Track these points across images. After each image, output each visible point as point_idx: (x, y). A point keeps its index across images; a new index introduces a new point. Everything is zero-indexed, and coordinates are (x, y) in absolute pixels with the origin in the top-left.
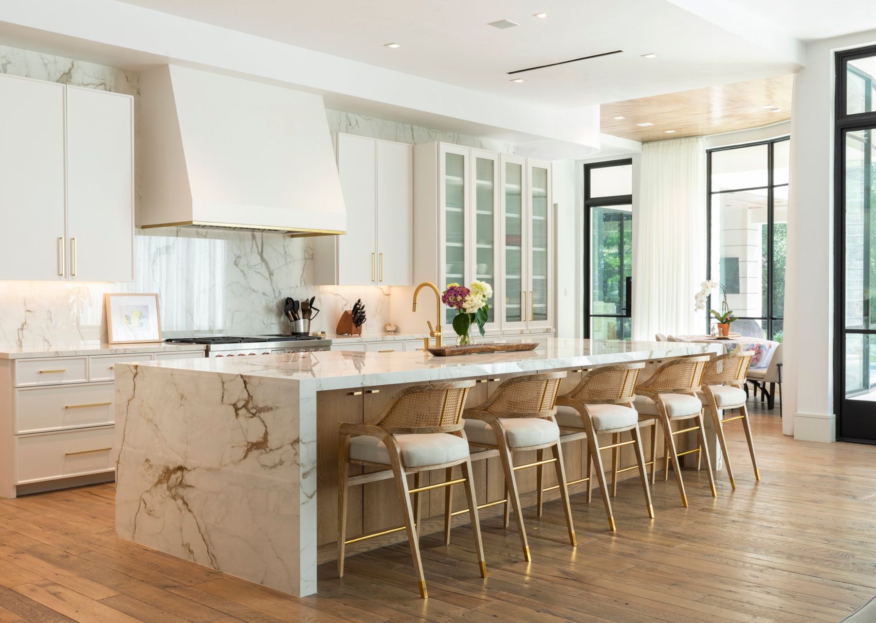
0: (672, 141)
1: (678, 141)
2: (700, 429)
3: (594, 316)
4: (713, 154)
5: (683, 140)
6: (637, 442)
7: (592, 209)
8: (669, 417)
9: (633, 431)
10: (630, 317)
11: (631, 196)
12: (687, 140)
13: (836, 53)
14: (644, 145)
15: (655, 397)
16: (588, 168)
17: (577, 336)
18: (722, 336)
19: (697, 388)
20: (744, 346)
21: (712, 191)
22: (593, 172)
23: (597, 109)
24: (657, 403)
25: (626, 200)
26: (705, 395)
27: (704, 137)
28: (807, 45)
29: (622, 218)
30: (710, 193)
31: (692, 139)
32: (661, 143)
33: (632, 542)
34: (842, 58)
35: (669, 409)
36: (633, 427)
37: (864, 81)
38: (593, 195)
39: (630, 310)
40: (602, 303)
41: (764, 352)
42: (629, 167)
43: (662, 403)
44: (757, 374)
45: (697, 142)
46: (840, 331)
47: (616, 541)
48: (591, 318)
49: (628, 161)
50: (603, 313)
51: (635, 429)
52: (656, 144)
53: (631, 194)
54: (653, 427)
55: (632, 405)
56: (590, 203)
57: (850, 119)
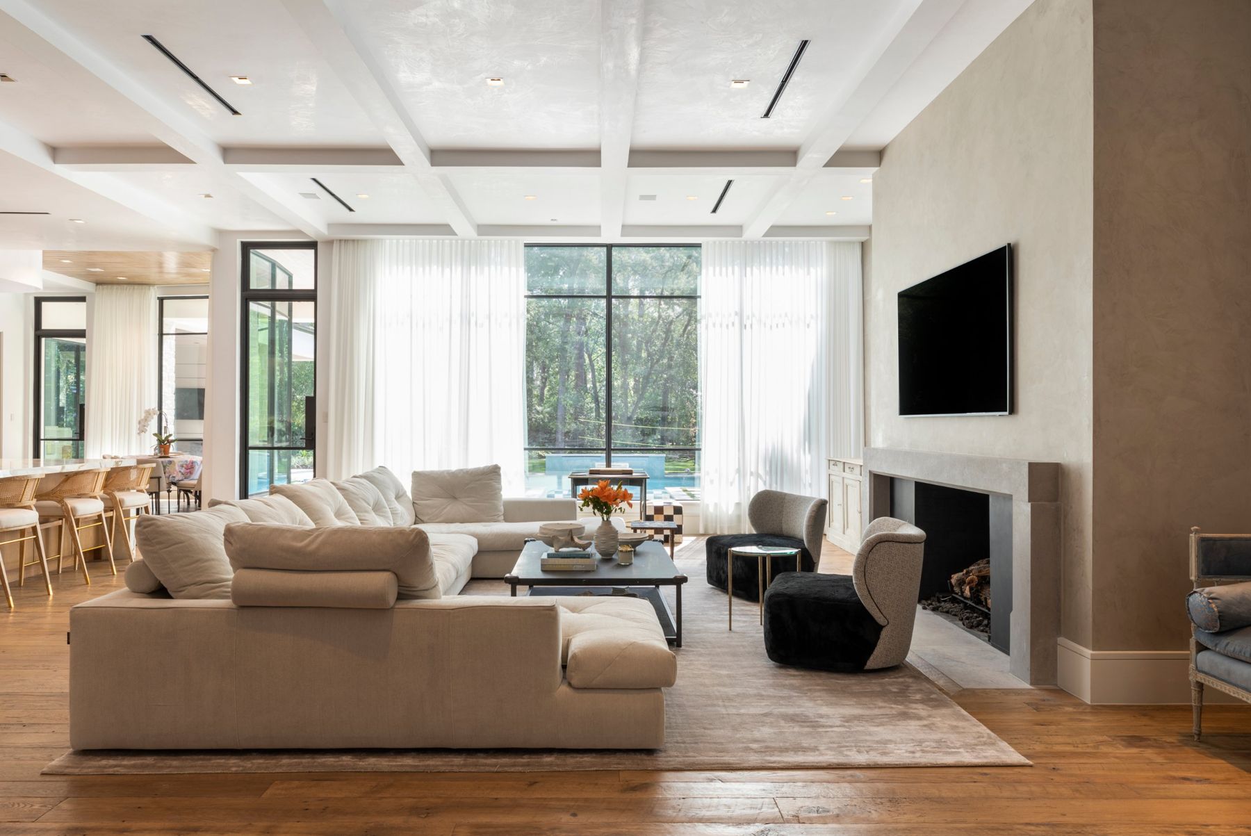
0: (125, 286)
1: (132, 287)
2: (103, 524)
3: (44, 440)
4: (165, 301)
5: (136, 287)
6: (37, 537)
7: (43, 340)
8: (74, 516)
9: (34, 529)
10: (83, 440)
11: (85, 330)
12: (140, 287)
13: (242, 242)
14: (98, 286)
15: (61, 501)
16: (38, 301)
17: (25, 456)
18: (163, 455)
19: (99, 492)
20: (179, 462)
21: (164, 332)
22: (45, 305)
23: (40, 253)
24: (63, 506)
25: (81, 334)
26: (111, 499)
27: (156, 287)
28: (221, 233)
29: (79, 350)
30: (161, 334)
31: (144, 287)
32: (115, 287)
33: (26, 615)
34: (247, 248)
35: (74, 510)
36: (34, 525)
37: (270, 264)
38: (45, 326)
39: (83, 434)
40: (56, 428)
41: (197, 467)
42: (82, 305)
43: (67, 505)
44: (189, 484)
45: (149, 289)
46: (245, 448)
47: (13, 616)
48: (42, 442)
49: (82, 299)
50: (56, 437)
51: (36, 526)
52: (109, 286)
53: (84, 328)
54: (60, 527)
55: (34, 508)
56: (40, 333)
57: (253, 293)
